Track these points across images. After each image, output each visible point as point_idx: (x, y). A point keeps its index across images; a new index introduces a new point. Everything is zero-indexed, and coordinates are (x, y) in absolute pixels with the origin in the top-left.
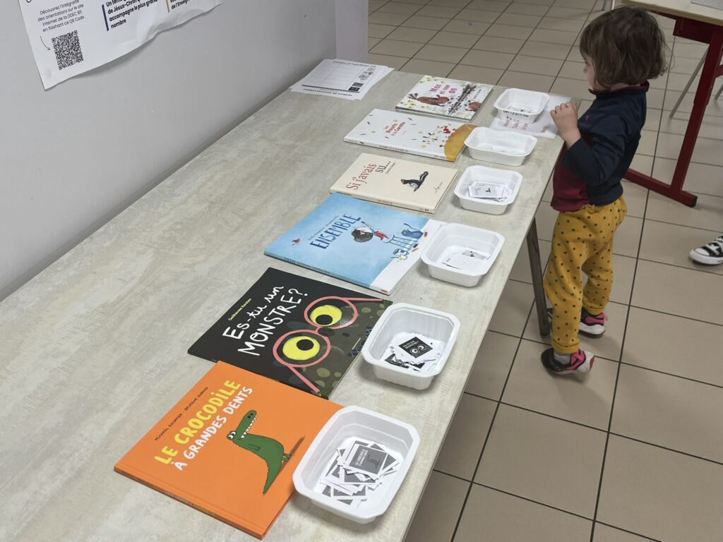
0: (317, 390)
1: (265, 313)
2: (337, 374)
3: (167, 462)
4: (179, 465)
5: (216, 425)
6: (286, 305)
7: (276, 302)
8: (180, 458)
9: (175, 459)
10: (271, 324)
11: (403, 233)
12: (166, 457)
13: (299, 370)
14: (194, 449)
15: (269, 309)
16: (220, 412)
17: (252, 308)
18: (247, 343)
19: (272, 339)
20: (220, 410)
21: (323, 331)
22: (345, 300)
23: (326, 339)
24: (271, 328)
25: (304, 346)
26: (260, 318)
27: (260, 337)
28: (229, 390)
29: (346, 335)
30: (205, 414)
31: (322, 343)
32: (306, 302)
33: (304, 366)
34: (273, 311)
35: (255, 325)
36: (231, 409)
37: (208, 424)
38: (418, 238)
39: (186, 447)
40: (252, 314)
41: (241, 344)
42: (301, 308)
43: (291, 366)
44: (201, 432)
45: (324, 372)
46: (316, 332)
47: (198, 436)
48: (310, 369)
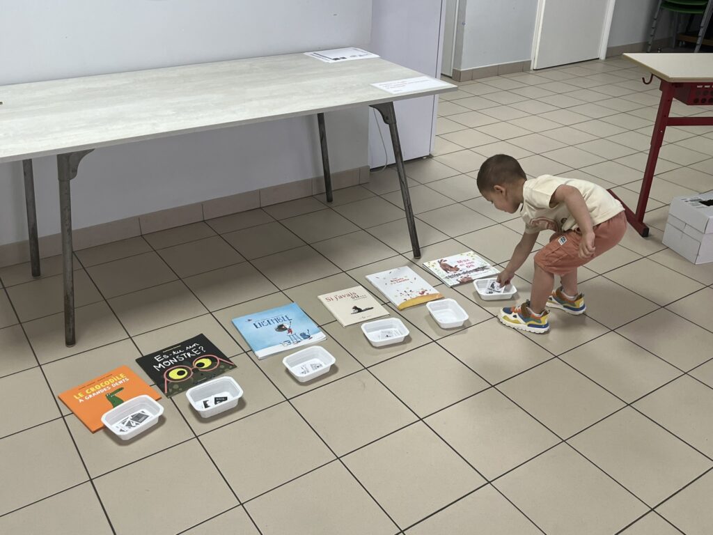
0: (166, 392)
1: (179, 354)
2: (181, 389)
3: (77, 398)
4: (81, 401)
5: (105, 389)
6: (192, 353)
7: (190, 351)
8: (83, 398)
9: (81, 398)
10: (177, 359)
11: (301, 335)
12: (78, 396)
13: (168, 382)
14: (90, 396)
15: (183, 353)
16: (110, 385)
17: (175, 350)
18: (160, 365)
19: (172, 365)
20: (111, 384)
21: (195, 370)
22: (218, 359)
23: (192, 373)
24: (176, 361)
25: (180, 373)
26: (175, 356)
27: (168, 364)
28: (120, 377)
29: (202, 374)
30: (104, 385)
31: (189, 375)
32: (202, 353)
33: (171, 381)
34: (184, 354)
35: (171, 358)
36: (114, 386)
37: (102, 388)
38: (305, 338)
39: (88, 395)
40: (174, 353)
41: (157, 364)
42: (197, 356)
43: (166, 379)
44: (97, 390)
45: (176, 387)
46: (191, 369)
47: (95, 392)
48: (172, 383)
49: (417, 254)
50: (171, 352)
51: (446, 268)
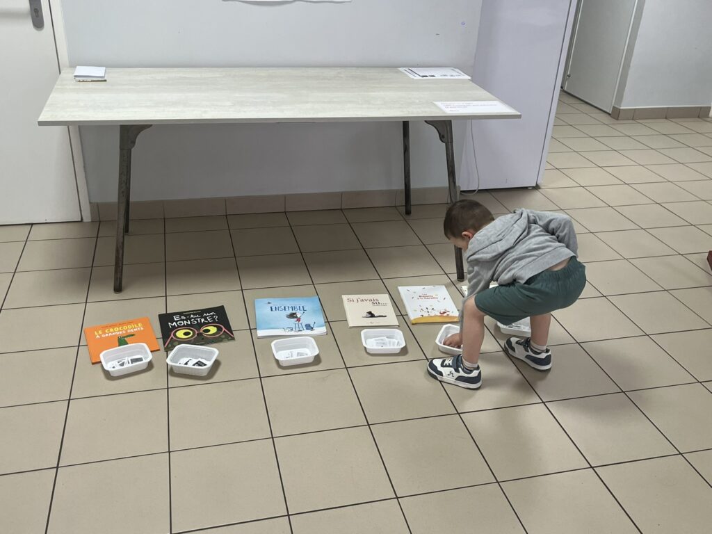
0: (166, 346)
1: (195, 318)
3: (96, 334)
5: (120, 332)
6: (206, 319)
9: (99, 335)
10: (191, 322)
11: (306, 325)
15: (198, 318)
17: (194, 314)
18: (174, 323)
20: (128, 329)
21: (200, 334)
22: (224, 329)
23: (196, 336)
24: (189, 323)
25: (185, 334)
26: (191, 319)
27: (181, 323)
28: (138, 326)
29: (203, 339)
30: (122, 328)
31: (192, 337)
32: (214, 322)
33: (175, 338)
35: (186, 320)
38: (307, 329)
39: (105, 334)
40: (192, 316)
43: (172, 336)
44: (115, 332)
45: (176, 343)
46: (197, 332)
47: (112, 333)
49: (460, 278)
50: (190, 315)
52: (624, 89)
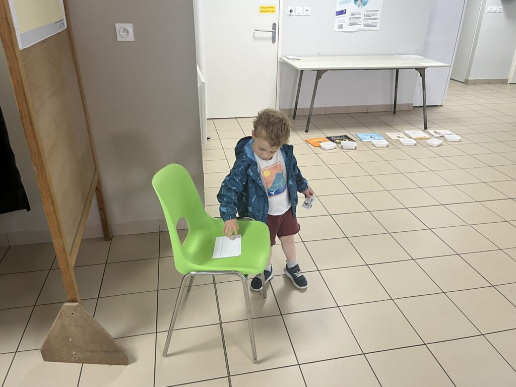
11: (378, 139)
13: (336, 142)
15: (340, 138)
20: (319, 140)
41: (332, 138)
49: (426, 128)
50: (336, 137)
51: (436, 132)
52: (470, 71)
